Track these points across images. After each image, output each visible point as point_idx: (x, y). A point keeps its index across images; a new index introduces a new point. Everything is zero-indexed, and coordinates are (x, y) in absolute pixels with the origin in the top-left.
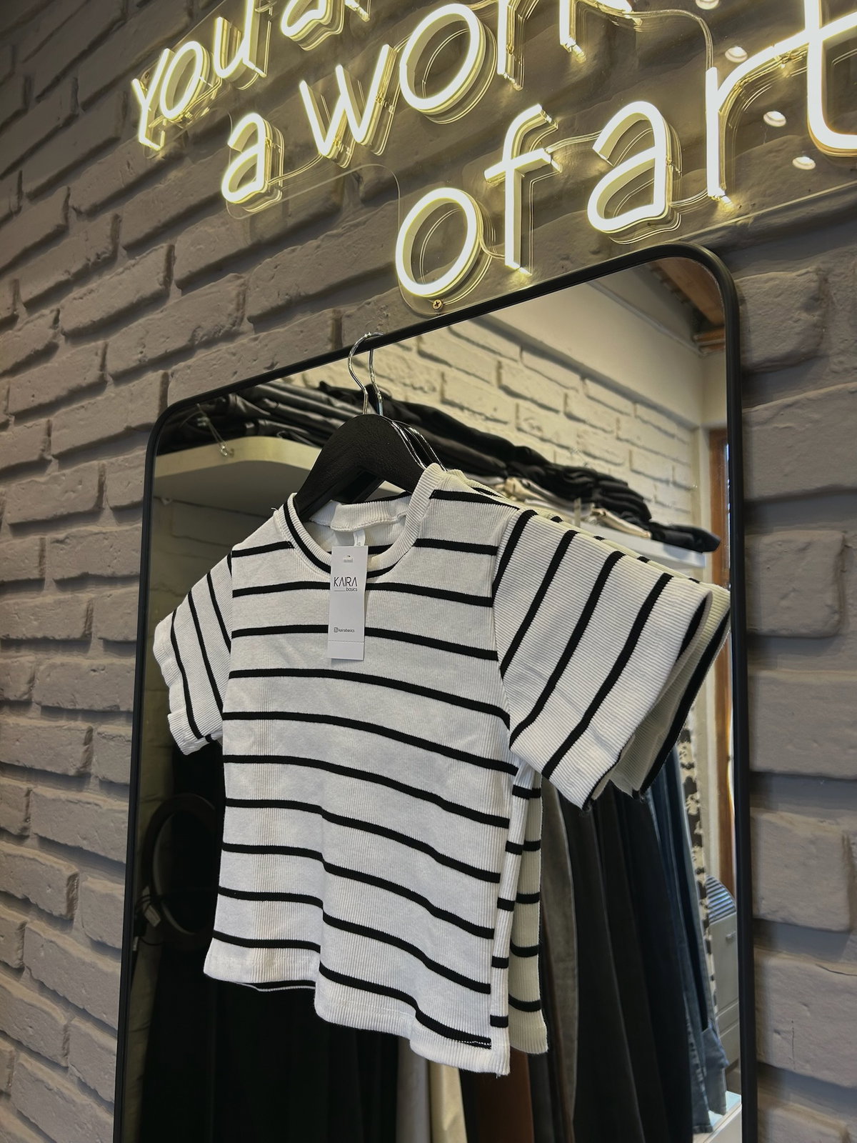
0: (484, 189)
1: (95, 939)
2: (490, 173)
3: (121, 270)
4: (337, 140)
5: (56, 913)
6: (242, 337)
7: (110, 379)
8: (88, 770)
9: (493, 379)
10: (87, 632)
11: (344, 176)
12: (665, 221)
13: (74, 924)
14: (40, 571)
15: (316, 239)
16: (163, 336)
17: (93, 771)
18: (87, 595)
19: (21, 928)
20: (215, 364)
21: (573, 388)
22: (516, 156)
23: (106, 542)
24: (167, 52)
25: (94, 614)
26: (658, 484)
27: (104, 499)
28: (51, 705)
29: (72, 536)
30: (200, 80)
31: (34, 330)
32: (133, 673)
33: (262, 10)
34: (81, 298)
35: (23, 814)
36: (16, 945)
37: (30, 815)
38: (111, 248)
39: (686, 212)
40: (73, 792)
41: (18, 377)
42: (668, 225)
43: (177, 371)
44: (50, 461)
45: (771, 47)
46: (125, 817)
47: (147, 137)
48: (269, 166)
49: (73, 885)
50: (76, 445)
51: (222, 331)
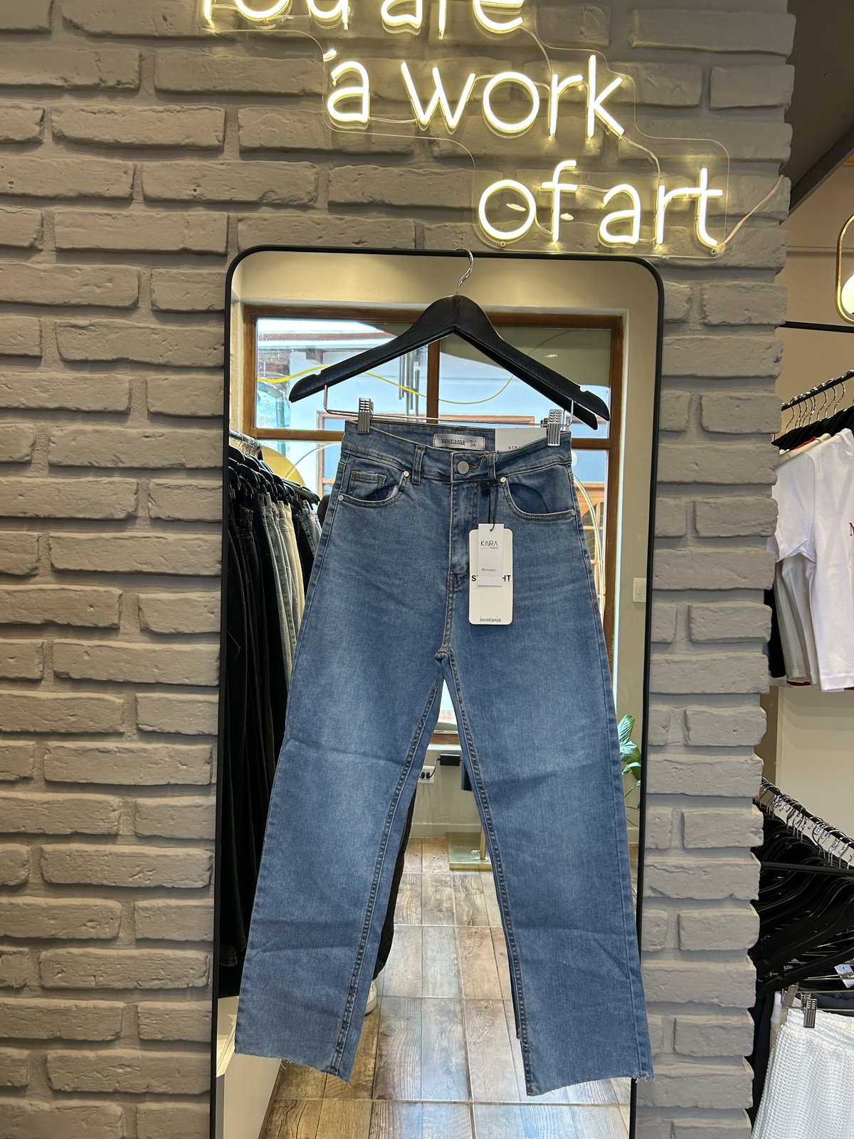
2: (546, 185)
3: (158, 108)
5: (100, 625)
6: (314, 211)
7: (138, 198)
8: (135, 512)
10: (129, 406)
11: (425, 139)
14: (40, 350)
15: (396, 167)
16: (227, 186)
17: (140, 515)
18: (125, 377)
19: (39, 648)
20: (296, 226)
22: (560, 183)
23: (157, 336)
25: (133, 394)
27: (141, 299)
28: (77, 464)
29: (98, 325)
35: (36, 556)
36: (37, 661)
38: (137, 82)
43: (249, 219)
44: (41, 250)
48: (370, 108)
49: (120, 602)
50: (102, 246)
51: (298, 202)
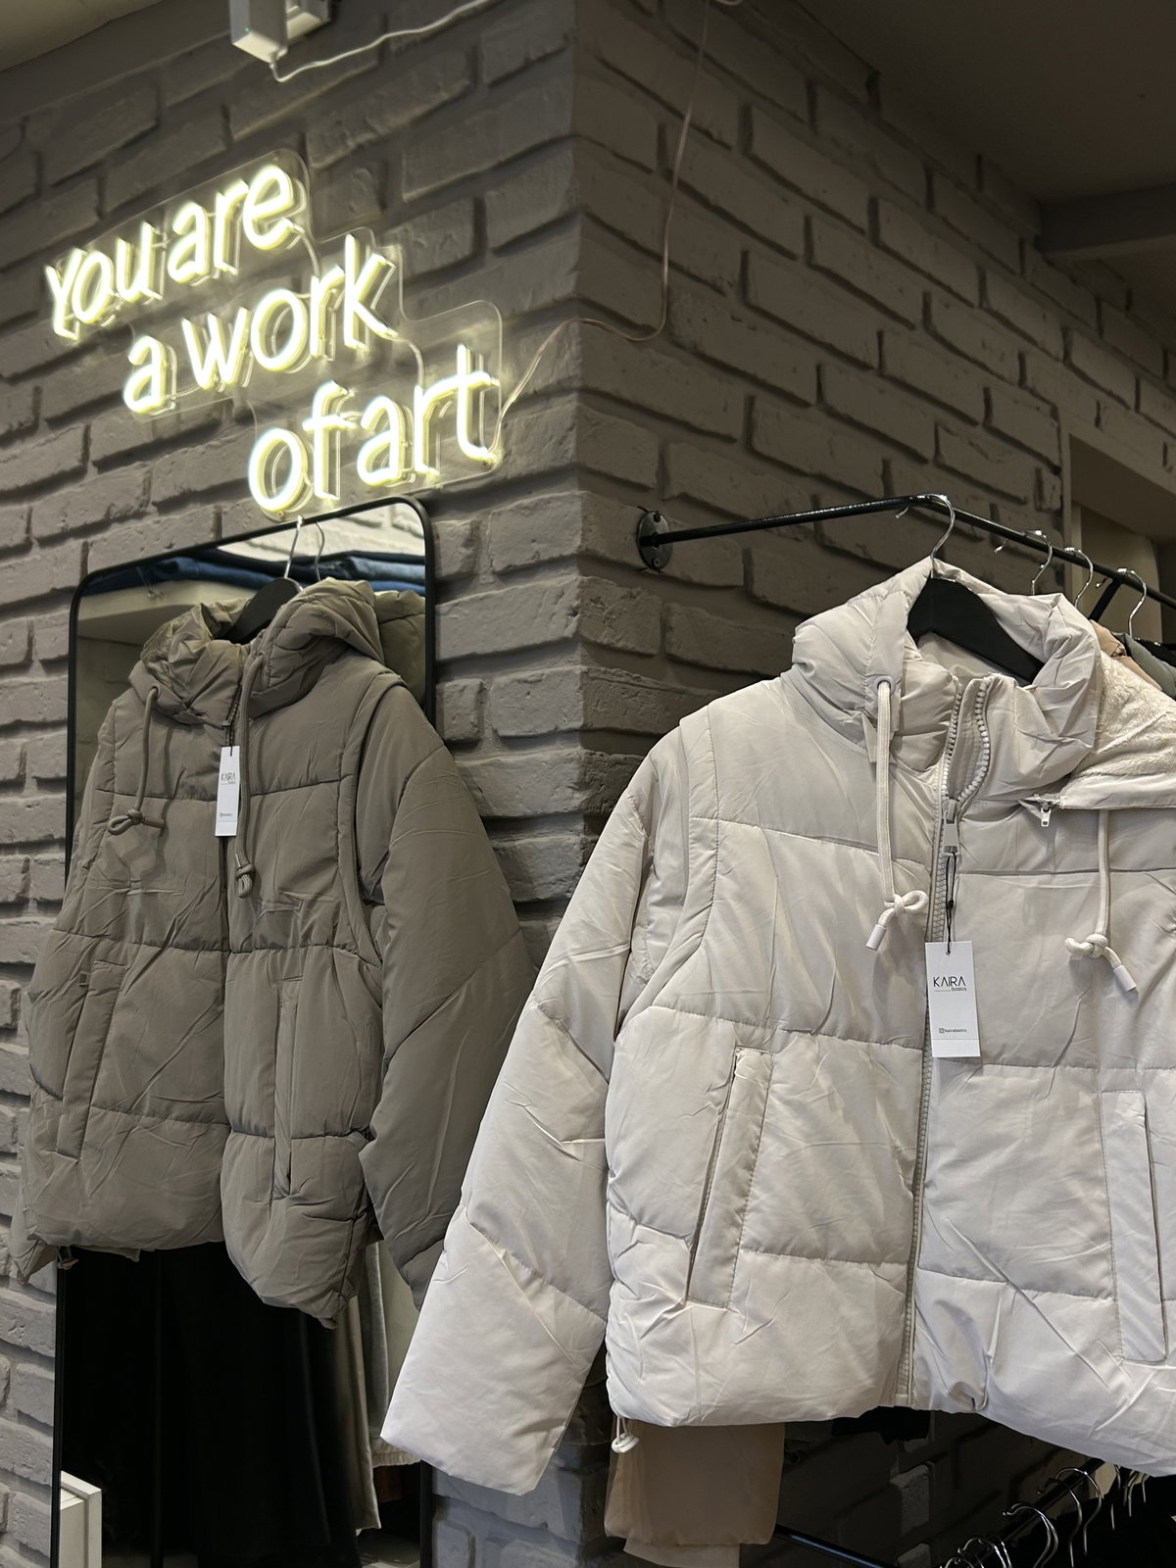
3: (42, 441)
5: (2, 1025)
6: (147, 517)
8: (26, 894)
10: (21, 774)
11: (222, 402)
13: (19, 1032)
15: (202, 444)
16: (82, 508)
17: (30, 896)
18: (20, 741)
23: (36, 692)
25: (27, 757)
27: (34, 652)
38: (33, 418)
40: (13, 918)
43: (95, 542)
49: (16, 998)
50: (6, 602)
51: (132, 512)
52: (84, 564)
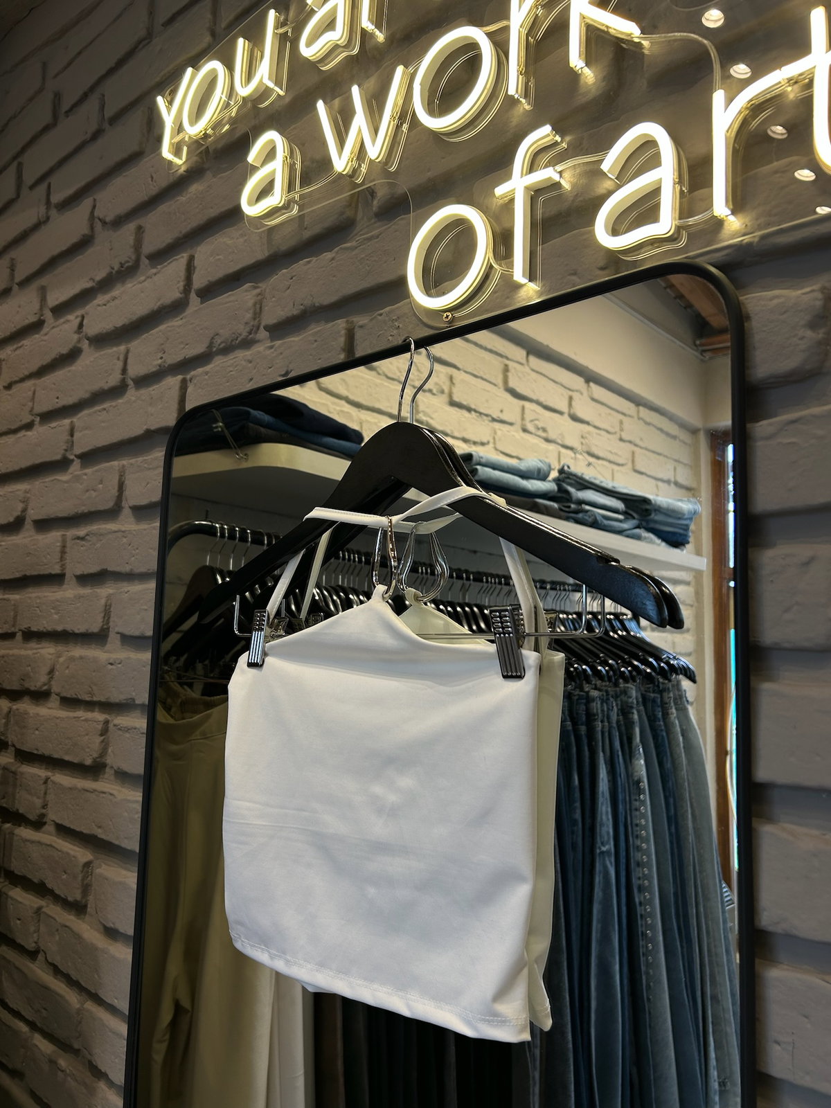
0: (494, 207)
1: (108, 926)
2: (500, 191)
3: (142, 278)
4: (352, 156)
5: (70, 899)
6: (257, 345)
7: (130, 383)
8: (103, 760)
9: (500, 381)
10: (105, 627)
11: (358, 192)
12: (671, 239)
13: (89, 910)
14: (61, 567)
15: (330, 252)
16: (182, 342)
17: (108, 762)
18: (106, 591)
19: (36, 912)
20: (231, 371)
21: (577, 391)
22: (526, 175)
23: (125, 540)
24: (190, 70)
25: (112, 609)
26: (660, 484)
27: (124, 498)
28: (69, 696)
29: (92, 534)
30: (221, 98)
31: (60, 334)
32: (147, 669)
33: (281, 31)
34: (105, 305)
35: (41, 801)
36: (32, 929)
37: (48, 801)
38: (133, 257)
39: (692, 230)
40: (89, 782)
41: (43, 379)
42: (675, 242)
43: (196, 376)
44: (73, 461)
45: (778, 71)
46: (139, 808)
47: (169, 151)
48: (286, 181)
49: (88, 872)
50: (98, 446)
51: (239, 339)
52: (182, 401)
